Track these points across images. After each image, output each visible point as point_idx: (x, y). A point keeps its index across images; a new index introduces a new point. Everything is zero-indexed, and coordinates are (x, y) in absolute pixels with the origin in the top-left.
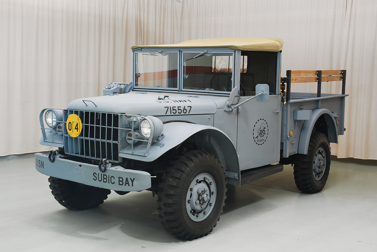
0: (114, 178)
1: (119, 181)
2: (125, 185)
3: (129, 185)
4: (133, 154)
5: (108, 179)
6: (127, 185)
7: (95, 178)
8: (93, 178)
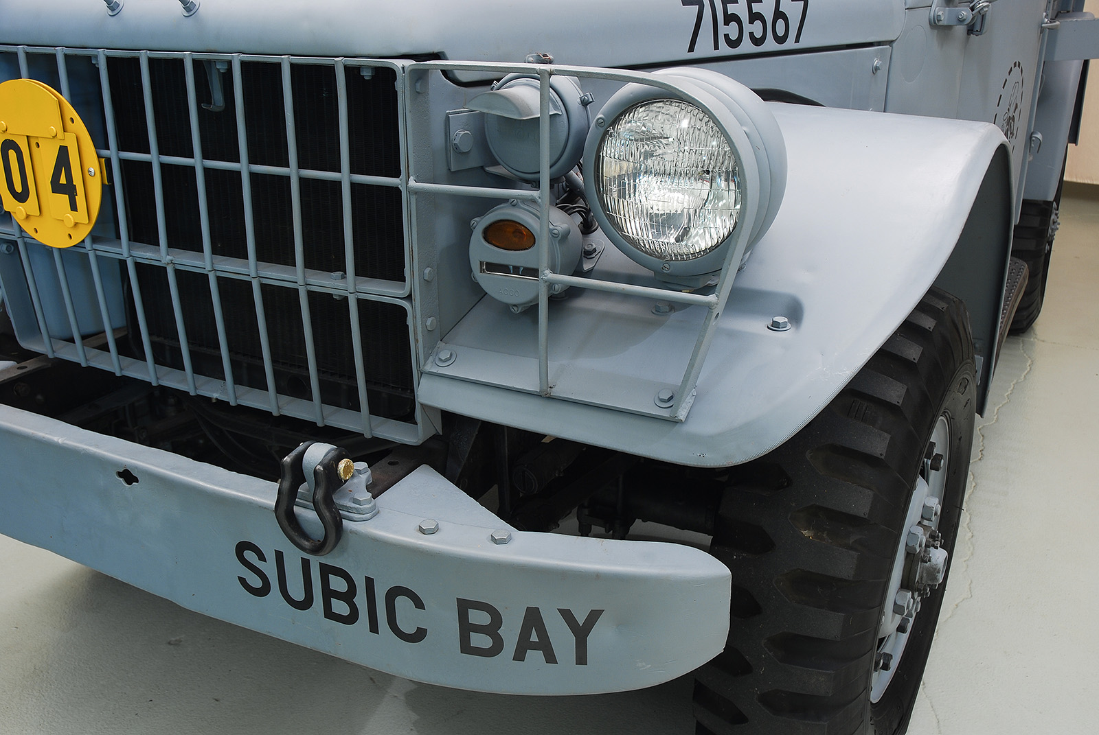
0: (419, 604)
1: (466, 628)
2: (519, 656)
3: (551, 658)
4: (556, 392)
5: (361, 600)
6: (535, 656)
7: (256, 582)
8: (243, 581)
